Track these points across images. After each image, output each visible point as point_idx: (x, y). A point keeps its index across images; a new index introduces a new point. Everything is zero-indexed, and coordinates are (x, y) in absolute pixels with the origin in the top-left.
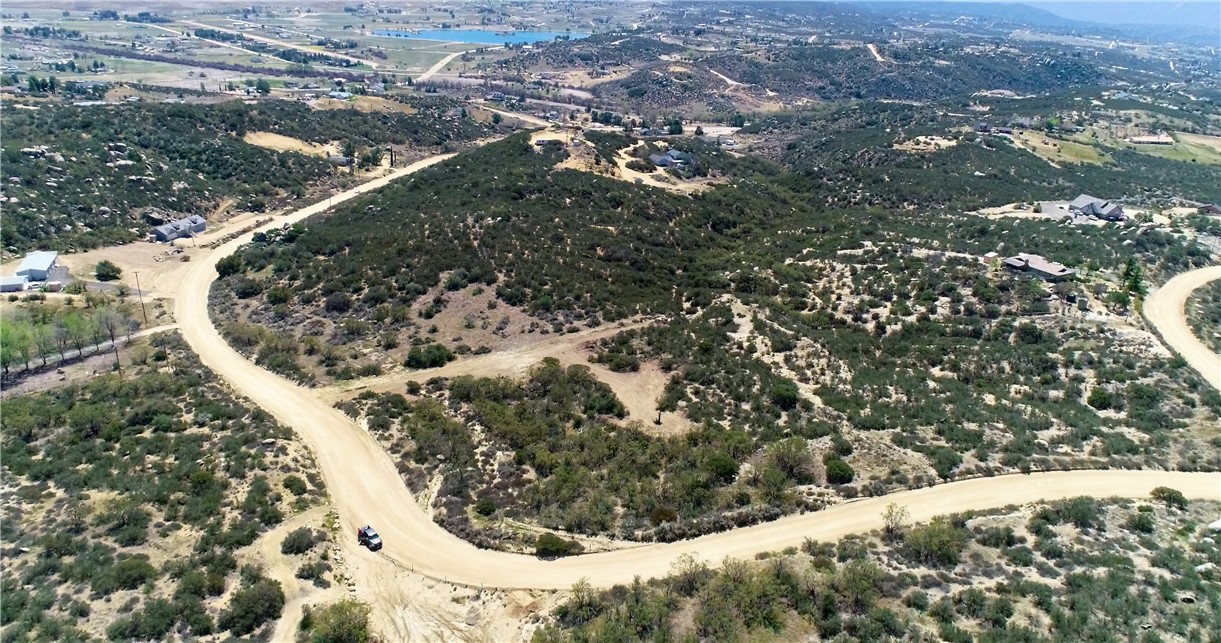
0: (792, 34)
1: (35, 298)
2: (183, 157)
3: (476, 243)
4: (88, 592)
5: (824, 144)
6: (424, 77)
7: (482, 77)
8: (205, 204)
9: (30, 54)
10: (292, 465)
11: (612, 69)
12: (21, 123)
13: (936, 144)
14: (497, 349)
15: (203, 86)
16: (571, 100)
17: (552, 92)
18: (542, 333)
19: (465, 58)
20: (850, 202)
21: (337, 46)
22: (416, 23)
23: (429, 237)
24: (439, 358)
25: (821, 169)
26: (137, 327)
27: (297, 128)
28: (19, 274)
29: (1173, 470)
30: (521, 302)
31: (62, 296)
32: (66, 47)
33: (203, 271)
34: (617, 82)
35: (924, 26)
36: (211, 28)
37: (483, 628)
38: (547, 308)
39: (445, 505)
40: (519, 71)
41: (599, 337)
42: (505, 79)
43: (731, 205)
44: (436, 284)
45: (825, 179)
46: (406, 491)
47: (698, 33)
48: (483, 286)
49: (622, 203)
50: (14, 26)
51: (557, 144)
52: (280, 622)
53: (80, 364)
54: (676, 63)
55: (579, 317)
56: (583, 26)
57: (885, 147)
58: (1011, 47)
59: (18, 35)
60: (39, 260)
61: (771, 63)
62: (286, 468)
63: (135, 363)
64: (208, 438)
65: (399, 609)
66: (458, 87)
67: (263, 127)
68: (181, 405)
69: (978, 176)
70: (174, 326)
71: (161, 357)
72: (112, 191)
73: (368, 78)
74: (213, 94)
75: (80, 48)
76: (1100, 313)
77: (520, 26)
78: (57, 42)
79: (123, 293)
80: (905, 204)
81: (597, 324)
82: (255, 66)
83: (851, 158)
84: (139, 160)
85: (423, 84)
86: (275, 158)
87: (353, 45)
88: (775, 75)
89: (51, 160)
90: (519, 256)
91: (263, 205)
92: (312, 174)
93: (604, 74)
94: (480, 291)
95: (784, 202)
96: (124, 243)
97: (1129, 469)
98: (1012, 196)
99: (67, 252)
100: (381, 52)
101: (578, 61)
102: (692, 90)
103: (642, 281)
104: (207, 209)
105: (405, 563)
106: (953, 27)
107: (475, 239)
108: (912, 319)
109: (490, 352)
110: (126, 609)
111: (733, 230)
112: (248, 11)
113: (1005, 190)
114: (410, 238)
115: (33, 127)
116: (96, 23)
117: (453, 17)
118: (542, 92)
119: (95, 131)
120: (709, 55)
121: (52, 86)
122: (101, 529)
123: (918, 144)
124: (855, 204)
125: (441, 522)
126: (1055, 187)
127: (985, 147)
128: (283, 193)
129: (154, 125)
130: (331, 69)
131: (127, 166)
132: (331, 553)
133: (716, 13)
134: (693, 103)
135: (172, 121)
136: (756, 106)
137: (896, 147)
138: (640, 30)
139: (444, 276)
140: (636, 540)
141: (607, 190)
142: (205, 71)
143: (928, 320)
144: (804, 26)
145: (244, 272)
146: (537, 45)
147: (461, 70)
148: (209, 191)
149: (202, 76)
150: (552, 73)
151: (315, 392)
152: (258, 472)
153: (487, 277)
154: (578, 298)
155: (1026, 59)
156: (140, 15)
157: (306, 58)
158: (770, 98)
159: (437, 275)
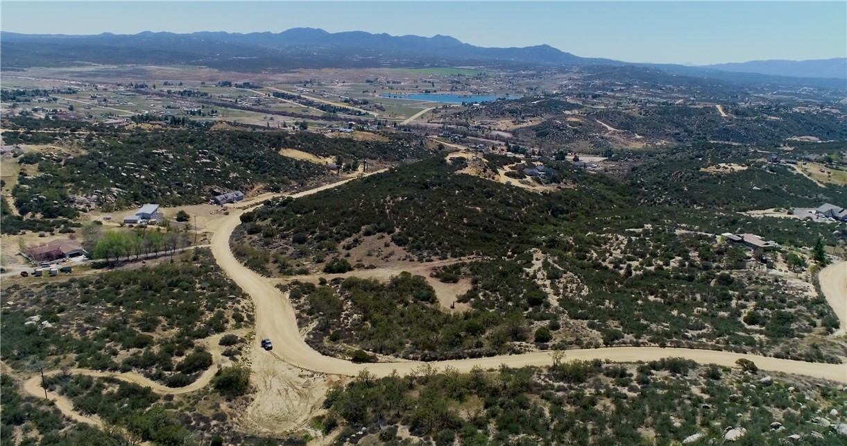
0: (664, 98)
1: (142, 227)
2: (241, 161)
3: (388, 211)
4: (120, 346)
5: (655, 167)
6: (406, 122)
7: (442, 123)
8: (247, 186)
9: (178, 105)
10: (241, 309)
11: (529, 119)
12: (158, 139)
13: (732, 168)
14: (380, 267)
15: (268, 124)
16: (499, 138)
17: (486, 132)
18: (410, 261)
19: (434, 111)
20: (655, 203)
21: (356, 103)
22: (409, 90)
23: (361, 206)
24: (344, 268)
25: (642, 181)
26: (189, 244)
27: (311, 147)
28: (137, 215)
29: (770, 356)
30: (405, 244)
31: (155, 227)
32: (199, 102)
33: (234, 220)
34: (531, 127)
35: (772, 94)
36: (283, 91)
37: (310, 390)
38: (419, 248)
39: (313, 334)
40: (467, 119)
41: (443, 265)
42: (457, 124)
43: (568, 200)
44: (358, 232)
45: (643, 188)
46: (296, 327)
47: (595, 97)
48: (385, 235)
49: (493, 195)
50: (173, 90)
51: (462, 159)
52: (206, 372)
53: (155, 260)
54: (572, 116)
55: (436, 254)
56: (518, 92)
57: (694, 170)
58: (833, 108)
59: (174, 95)
60: (148, 208)
61: (642, 116)
62: (236, 310)
63: (182, 261)
64: (204, 294)
65: (270, 377)
66: (425, 128)
67: (292, 146)
68: (197, 281)
69: (755, 190)
70: (209, 245)
71: (195, 259)
72: (195, 175)
73: (371, 123)
74: (273, 129)
75: (207, 103)
76: (781, 270)
77: (476, 92)
78: (194, 99)
79: (188, 228)
80: (695, 206)
81: (446, 258)
82: (304, 114)
83: (669, 176)
84: (214, 160)
85: (404, 126)
86: (293, 163)
87: (366, 103)
88: (644, 125)
89: (167, 158)
90: (412, 219)
91: (279, 189)
92: (314, 173)
93: (523, 122)
94: (383, 237)
95: (611, 201)
96: (197, 204)
97: (737, 352)
98: (777, 203)
99: (165, 206)
100: (382, 107)
101: (507, 114)
102: (580, 133)
103: (486, 238)
104: (247, 189)
105: (281, 357)
106: (796, 94)
107: (388, 209)
108: (652, 268)
109: (375, 268)
110: (134, 354)
111: (564, 215)
112: (307, 82)
113: (772, 198)
114: (351, 206)
115: (164, 141)
116: (219, 88)
117: (433, 86)
118: (479, 133)
119: (195, 145)
120: (598, 111)
121: (184, 122)
122: (136, 324)
123: (718, 168)
124: (659, 204)
125: (307, 341)
126: (814, 199)
127: (768, 171)
128: (294, 183)
129: (230, 142)
130: (347, 116)
131: (207, 162)
132: (244, 349)
133: (613, 84)
134: (580, 142)
135: (240, 141)
136: (626, 145)
137: (702, 169)
138: (557, 95)
139: (363, 228)
140: (409, 359)
141: (485, 187)
142: (273, 116)
143: (663, 269)
144: (676, 93)
145: (256, 221)
146: (483, 103)
147: (430, 118)
148: (250, 179)
149: (272, 119)
150: (489, 121)
151: (269, 280)
152: (221, 309)
153: (388, 230)
154: (440, 244)
155: (842, 117)
156: (244, 84)
157: (335, 110)
158: (637, 140)
159: (360, 227)
